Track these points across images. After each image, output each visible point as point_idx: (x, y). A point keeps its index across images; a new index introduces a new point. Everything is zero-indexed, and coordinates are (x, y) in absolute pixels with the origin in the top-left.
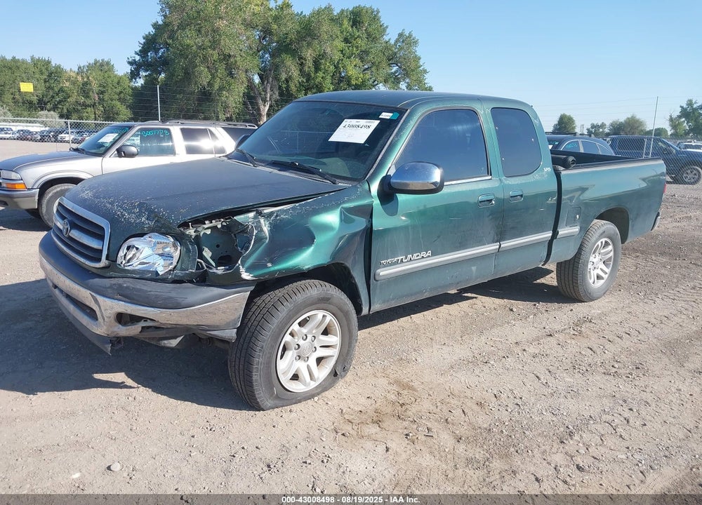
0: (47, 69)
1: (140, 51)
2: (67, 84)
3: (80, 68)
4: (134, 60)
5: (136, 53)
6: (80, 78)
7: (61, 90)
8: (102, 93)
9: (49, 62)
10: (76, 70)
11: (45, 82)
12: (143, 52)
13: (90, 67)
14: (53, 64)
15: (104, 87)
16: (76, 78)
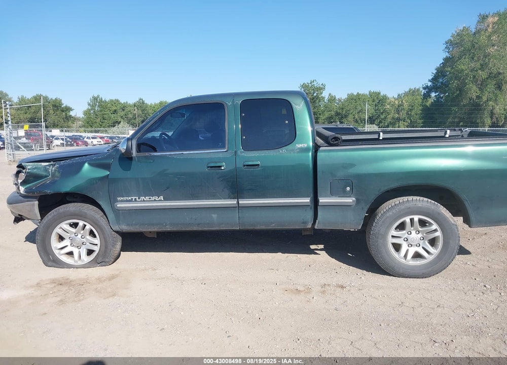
0: (377, 98)
1: (432, 79)
2: (388, 106)
3: (399, 95)
4: (427, 86)
5: (430, 81)
6: (397, 102)
7: (384, 111)
8: (411, 110)
9: (379, 93)
10: (396, 97)
11: (376, 106)
12: (434, 79)
13: (406, 94)
14: (382, 94)
15: (412, 106)
16: (394, 102)
